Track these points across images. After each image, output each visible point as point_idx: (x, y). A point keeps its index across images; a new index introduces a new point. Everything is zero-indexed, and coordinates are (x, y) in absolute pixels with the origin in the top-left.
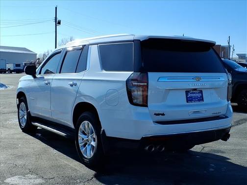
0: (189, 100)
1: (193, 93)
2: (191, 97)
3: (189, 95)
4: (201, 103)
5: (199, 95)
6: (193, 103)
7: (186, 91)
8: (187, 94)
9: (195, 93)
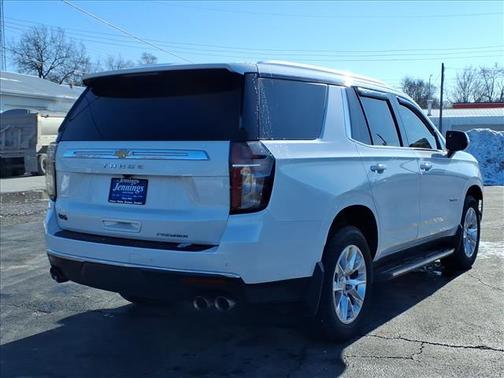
0: (114, 196)
1: (127, 184)
2: (120, 192)
3: (117, 188)
4: (137, 206)
5: (138, 189)
6: (120, 205)
7: (113, 180)
8: (113, 185)
9: (130, 184)
